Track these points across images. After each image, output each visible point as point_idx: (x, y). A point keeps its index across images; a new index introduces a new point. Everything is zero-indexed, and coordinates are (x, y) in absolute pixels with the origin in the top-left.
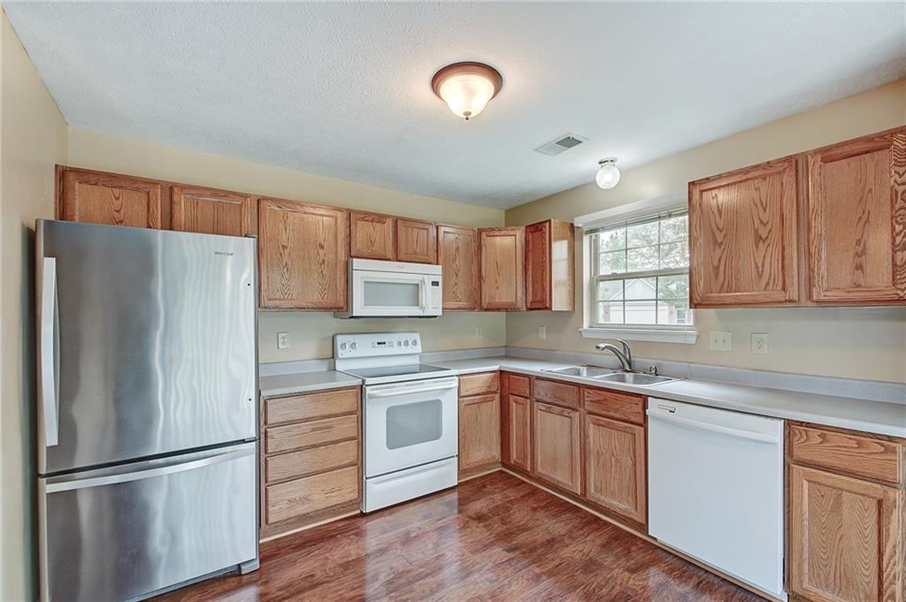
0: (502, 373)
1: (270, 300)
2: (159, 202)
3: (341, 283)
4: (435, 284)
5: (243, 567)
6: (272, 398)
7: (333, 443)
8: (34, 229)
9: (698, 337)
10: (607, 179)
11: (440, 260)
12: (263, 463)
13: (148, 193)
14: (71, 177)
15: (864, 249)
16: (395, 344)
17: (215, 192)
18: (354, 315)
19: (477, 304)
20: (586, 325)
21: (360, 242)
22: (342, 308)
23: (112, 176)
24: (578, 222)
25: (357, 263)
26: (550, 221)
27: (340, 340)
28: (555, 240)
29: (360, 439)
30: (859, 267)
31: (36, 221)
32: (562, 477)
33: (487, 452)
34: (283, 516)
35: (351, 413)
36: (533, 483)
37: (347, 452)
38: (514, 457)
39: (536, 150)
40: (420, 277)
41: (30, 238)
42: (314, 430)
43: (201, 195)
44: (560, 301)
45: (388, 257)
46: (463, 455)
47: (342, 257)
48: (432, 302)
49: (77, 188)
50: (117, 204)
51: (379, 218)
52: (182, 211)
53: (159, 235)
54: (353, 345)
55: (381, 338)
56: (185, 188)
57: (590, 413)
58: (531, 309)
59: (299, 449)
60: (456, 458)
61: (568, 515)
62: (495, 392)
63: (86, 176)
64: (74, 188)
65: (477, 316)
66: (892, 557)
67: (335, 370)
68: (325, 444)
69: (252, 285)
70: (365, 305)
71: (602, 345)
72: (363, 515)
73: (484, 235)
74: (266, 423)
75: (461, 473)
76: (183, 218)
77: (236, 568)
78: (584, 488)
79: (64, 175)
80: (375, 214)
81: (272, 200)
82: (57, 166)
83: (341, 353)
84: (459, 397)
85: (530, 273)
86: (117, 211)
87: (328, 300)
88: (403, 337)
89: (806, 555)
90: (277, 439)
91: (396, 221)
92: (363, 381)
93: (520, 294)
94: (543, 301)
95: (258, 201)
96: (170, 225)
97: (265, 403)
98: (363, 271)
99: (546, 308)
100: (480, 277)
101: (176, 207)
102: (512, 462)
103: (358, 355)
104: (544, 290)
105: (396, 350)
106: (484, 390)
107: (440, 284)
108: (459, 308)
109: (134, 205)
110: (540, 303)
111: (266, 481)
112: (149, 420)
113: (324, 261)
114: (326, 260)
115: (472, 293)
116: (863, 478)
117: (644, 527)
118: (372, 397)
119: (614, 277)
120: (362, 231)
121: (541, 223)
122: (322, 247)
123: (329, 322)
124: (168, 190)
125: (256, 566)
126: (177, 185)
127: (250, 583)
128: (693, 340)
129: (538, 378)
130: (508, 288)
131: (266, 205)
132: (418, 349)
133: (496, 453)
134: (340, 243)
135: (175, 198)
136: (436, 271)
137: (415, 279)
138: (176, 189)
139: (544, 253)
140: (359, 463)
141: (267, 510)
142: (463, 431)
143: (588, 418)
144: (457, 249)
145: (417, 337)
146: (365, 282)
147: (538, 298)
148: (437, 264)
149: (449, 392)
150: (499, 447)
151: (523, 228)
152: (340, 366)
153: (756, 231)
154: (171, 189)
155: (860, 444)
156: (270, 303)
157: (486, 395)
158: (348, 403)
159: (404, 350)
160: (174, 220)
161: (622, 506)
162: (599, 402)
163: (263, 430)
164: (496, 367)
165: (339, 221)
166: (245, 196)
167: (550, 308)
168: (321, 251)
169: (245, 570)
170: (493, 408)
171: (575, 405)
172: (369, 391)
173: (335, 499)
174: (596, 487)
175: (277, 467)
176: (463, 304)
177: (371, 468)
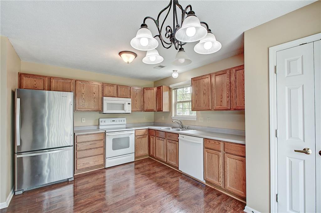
0: (149, 129)
1: (79, 108)
2: (47, 82)
3: (100, 104)
4: (129, 104)
5: (69, 179)
6: (78, 135)
7: (96, 148)
8: (14, 91)
9: (197, 119)
10: (175, 75)
11: (131, 97)
12: (75, 153)
13: (44, 80)
14: (23, 76)
15: (222, 97)
16: (118, 121)
17: (63, 79)
18: (104, 113)
19: (143, 110)
20: (173, 116)
21: (106, 92)
22: (101, 111)
23: (34, 75)
24: (171, 86)
25: (105, 98)
26: (162, 86)
27: (101, 120)
28: (164, 92)
29: (104, 147)
30: (221, 101)
31: (15, 89)
32: (162, 157)
33: (144, 151)
34: (81, 168)
35: (102, 140)
36: (156, 160)
37: (101, 151)
38: (151, 153)
39: (154, 68)
40: (124, 102)
41: (13, 93)
42: (91, 144)
43: (59, 80)
44: (165, 109)
45: (115, 96)
46: (136, 153)
47: (101, 96)
48: (128, 109)
49: (24, 79)
50: (35, 83)
51: (112, 85)
52: (53, 85)
53: (47, 92)
54: (105, 121)
55: (114, 119)
56: (54, 78)
57: (168, 139)
58: (158, 111)
59: (86, 150)
60: (134, 153)
61: (162, 167)
62: (147, 135)
63: (26, 75)
64: (23, 78)
65: (143, 113)
66: (220, 168)
67: (99, 129)
68: (94, 148)
69: (72, 105)
70: (107, 110)
71: (174, 121)
72: (105, 168)
73: (145, 89)
74: (76, 142)
75: (135, 158)
76: (54, 86)
77: (67, 180)
78: (167, 160)
79: (21, 75)
80: (111, 84)
81: (80, 80)
82: (19, 73)
83: (101, 123)
84: (135, 136)
85: (158, 100)
86: (35, 85)
87: (96, 108)
88: (120, 119)
89: (207, 170)
90: (79, 147)
91: (117, 86)
92: (105, 131)
93: (155, 107)
94: (161, 109)
95: (76, 81)
96: (50, 89)
97: (76, 137)
98: (107, 100)
99: (161, 111)
100: (144, 102)
101: (52, 83)
102: (151, 155)
103: (106, 124)
104: (161, 106)
105: (118, 123)
106: (143, 134)
107: (131, 104)
108: (137, 111)
109: (40, 83)
110: (160, 110)
111: (76, 158)
112: (43, 140)
113: (95, 97)
114: (96, 97)
115: (141, 106)
116: (216, 150)
117: (178, 168)
118: (108, 135)
119: (180, 102)
120: (107, 89)
121: (160, 87)
122: (94, 93)
123: (98, 115)
124: (49, 79)
125: (73, 179)
126: (52, 77)
127: (71, 184)
128: (195, 120)
129: (157, 130)
130: (152, 105)
131: (78, 82)
132: (125, 123)
133: (147, 152)
134: (100, 92)
135: (51, 81)
136: (129, 100)
137: (123, 102)
138: (52, 78)
139: (161, 95)
140: (104, 154)
141: (77, 166)
142: (136, 146)
143: (167, 140)
144: (137, 94)
145: (125, 119)
146: (107, 104)
147: (160, 108)
148: (130, 98)
149: (133, 134)
150: (148, 151)
151: (156, 88)
152: (100, 127)
153: (204, 92)
154: (50, 78)
155: (215, 142)
156: (79, 109)
157: (144, 136)
158: (101, 137)
159: (121, 123)
160: (51, 87)
161: (174, 163)
162: (169, 136)
163: (75, 144)
164: (147, 128)
165: (100, 86)
166: (71, 80)
167: (162, 111)
168: (94, 95)
169: (70, 180)
170: (146, 139)
171: (165, 138)
172: (107, 134)
173: (97, 164)
174: (169, 159)
175: (79, 154)
176: (139, 109)
177: (107, 155)
